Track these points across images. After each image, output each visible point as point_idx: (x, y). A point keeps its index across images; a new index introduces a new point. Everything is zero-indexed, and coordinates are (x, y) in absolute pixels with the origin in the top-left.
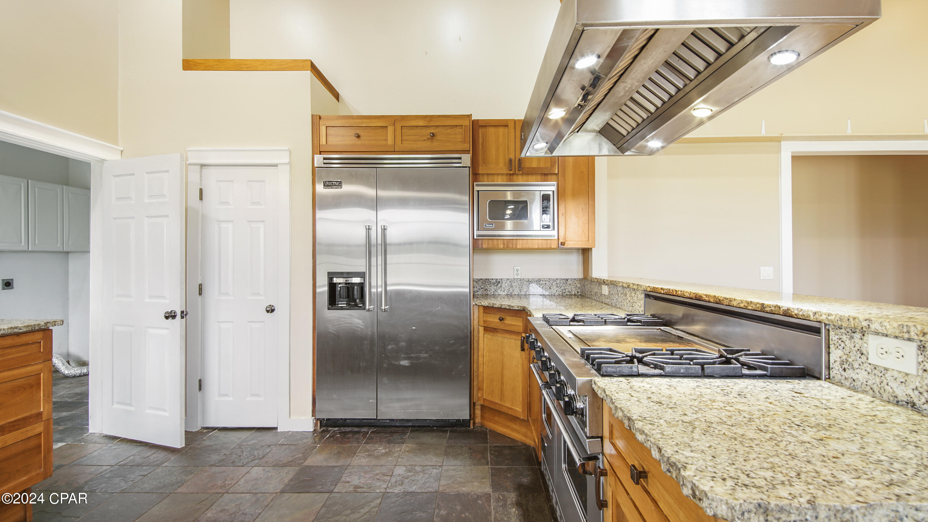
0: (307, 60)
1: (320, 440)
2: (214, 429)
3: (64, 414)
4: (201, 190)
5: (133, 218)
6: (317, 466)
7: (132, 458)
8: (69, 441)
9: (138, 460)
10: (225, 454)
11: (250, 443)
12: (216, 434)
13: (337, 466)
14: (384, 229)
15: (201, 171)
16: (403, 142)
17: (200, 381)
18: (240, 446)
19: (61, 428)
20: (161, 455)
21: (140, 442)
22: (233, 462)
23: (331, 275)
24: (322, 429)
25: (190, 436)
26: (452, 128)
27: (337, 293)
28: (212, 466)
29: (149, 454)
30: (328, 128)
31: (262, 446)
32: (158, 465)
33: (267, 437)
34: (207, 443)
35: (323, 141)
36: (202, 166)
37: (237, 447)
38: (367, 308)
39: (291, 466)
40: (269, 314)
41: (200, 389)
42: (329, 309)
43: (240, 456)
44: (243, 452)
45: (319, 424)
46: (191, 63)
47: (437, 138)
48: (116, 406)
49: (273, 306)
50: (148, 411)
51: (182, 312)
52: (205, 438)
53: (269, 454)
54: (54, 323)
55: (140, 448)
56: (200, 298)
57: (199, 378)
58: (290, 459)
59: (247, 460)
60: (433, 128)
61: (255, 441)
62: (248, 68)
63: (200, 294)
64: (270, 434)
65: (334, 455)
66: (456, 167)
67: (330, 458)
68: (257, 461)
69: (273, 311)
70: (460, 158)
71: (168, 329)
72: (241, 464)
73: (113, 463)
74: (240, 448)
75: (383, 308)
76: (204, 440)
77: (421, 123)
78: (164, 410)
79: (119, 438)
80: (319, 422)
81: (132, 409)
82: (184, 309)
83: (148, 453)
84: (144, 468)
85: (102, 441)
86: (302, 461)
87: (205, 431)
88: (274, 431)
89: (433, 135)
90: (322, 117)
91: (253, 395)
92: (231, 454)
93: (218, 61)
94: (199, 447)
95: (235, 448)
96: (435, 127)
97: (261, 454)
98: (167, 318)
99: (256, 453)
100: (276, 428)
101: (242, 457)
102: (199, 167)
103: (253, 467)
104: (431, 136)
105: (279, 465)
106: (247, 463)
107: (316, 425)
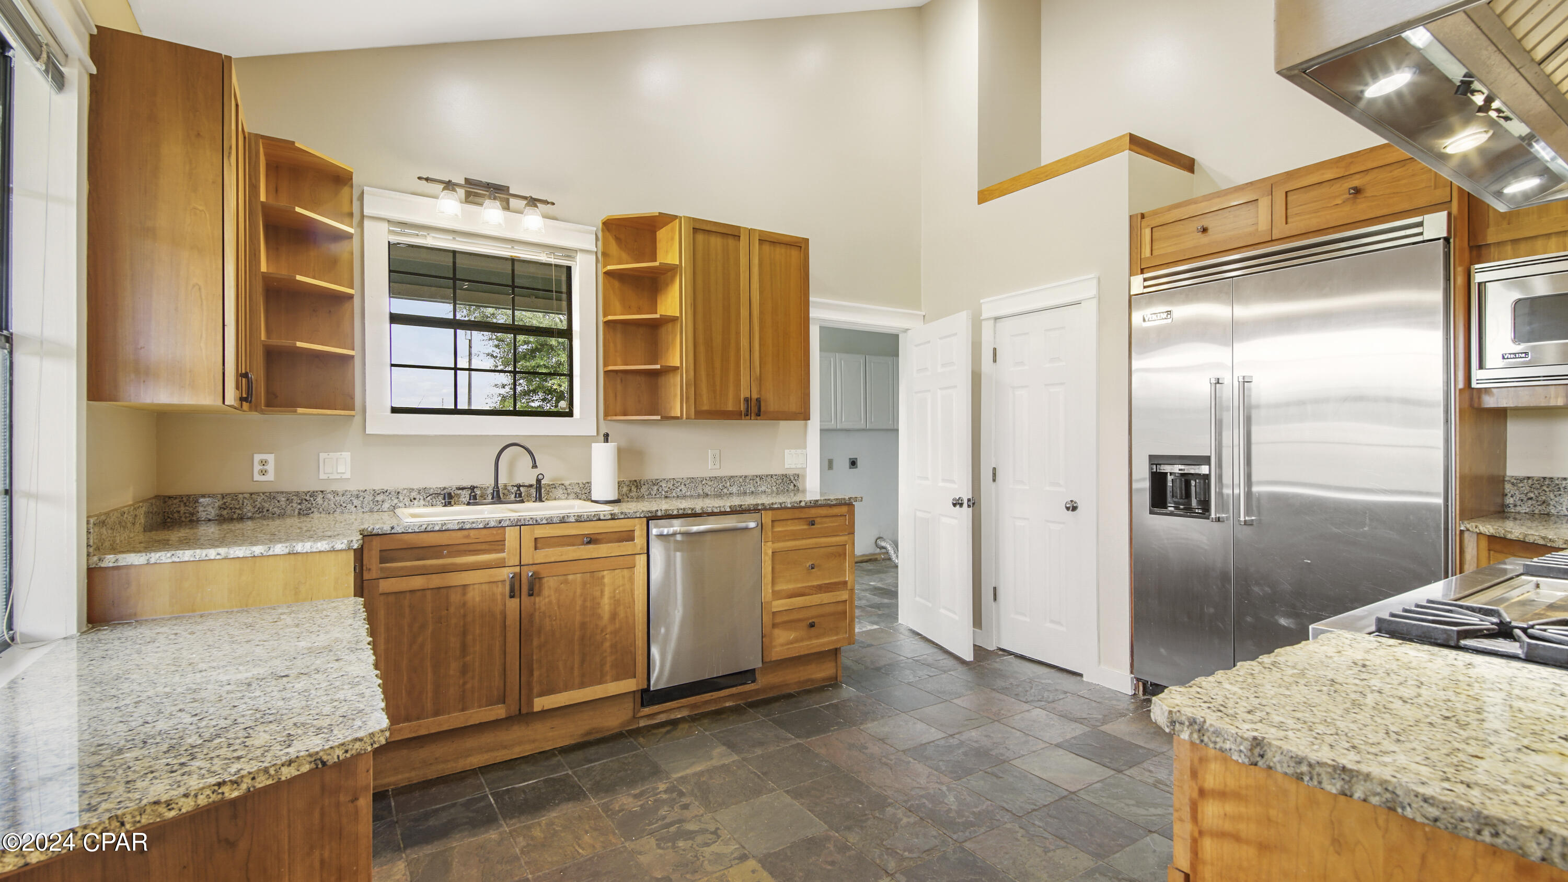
0: (1124, 136)
1: (1137, 709)
2: (1010, 653)
3: (886, 601)
4: (995, 349)
5: (929, 391)
6: (1115, 737)
7: (925, 656)
8: (882, 625)
9: (930, 660)
10: (1011, 684)
11: (1043, 681)
12: (1011, 660)
13: (1145, 748)
14: (1245, 381)
15: (995, 326)
16: (1289, 220)
17: (995, 589)
18: (1031, 681)
19: (880, 612)
20: (950, 662)
21: (937, 645)
22: (1016, 695)
23: (1155, 460)
24: (1146, 697)
25: (978, 650)
26: (1404, 166)
27: (1169, 489)
28: (994, 690)
29: (940, 658)
30: (1154, 230)
31: (1057, 690)
32: (945, 672)
33: (1068, 683)
34: (997, 666)
35: (1147, 252)
36: (996, 319)
37: (1028, 681)
38: (1213, 516)
39: (1081, 723)
40: (1070, 512)
41: (995, 599)
42: (1151, 513)
43: (1027, 691)
44: (1031, 688)
45: (1141, 688)
46: (986, 193)
47: (1368, 195)
48: (918, 599)
49: (1075, 503)
50: (942, 611)
51: (969, 500)
52: (998, 660)
53: (1062, 701)
54: (856, 499)
55: (936, 650)
56: (993, 485)
57: (994, 586)
58: (1084, 716)
59: (1032, 698)
60: (1357, 176)
61: (1050, 681)
62: (1046, 176)
63: (994, 480)
64: (1073, 679)
65: (1148, 733)
66: (1414, 243)
67: (1139, 735)
68: (1043, 703)
69: (1074, 508)
70: (1420, 224)
71: (956, 518)
72: (1024, 700)
73: (909, 656)
74: (1030, 682)
75: (1242, 519)
76: (996, 662)
77: (1329, 175)
78: (955, 613)
79: (921, 635)
80: (1141, 684)
81: (930, 605)
82: (970, 497)
83: (941, 656)
84: (933, 669)
85: (907, 633)
86: (1098, 724)
87: (1000, 653)
88: (1079, 678)
89: (1357, 191)
90: (1145, 216)
91: (1052, 621)
92: (1018, 686)
93: (1014, 179)
94: (988, 666)
95: (1024, 681)
96: (1362, 174)
97: (1051, 697)
98: (954, 505)
99: (1046, 694)
100: (1081, 675)
101: (1028, 693)
102: (992, 321)
103: (1036, 707)
104: (1352, 194)
105: (1066, 717)
106: (1032, 701)
107: (1136, 688)
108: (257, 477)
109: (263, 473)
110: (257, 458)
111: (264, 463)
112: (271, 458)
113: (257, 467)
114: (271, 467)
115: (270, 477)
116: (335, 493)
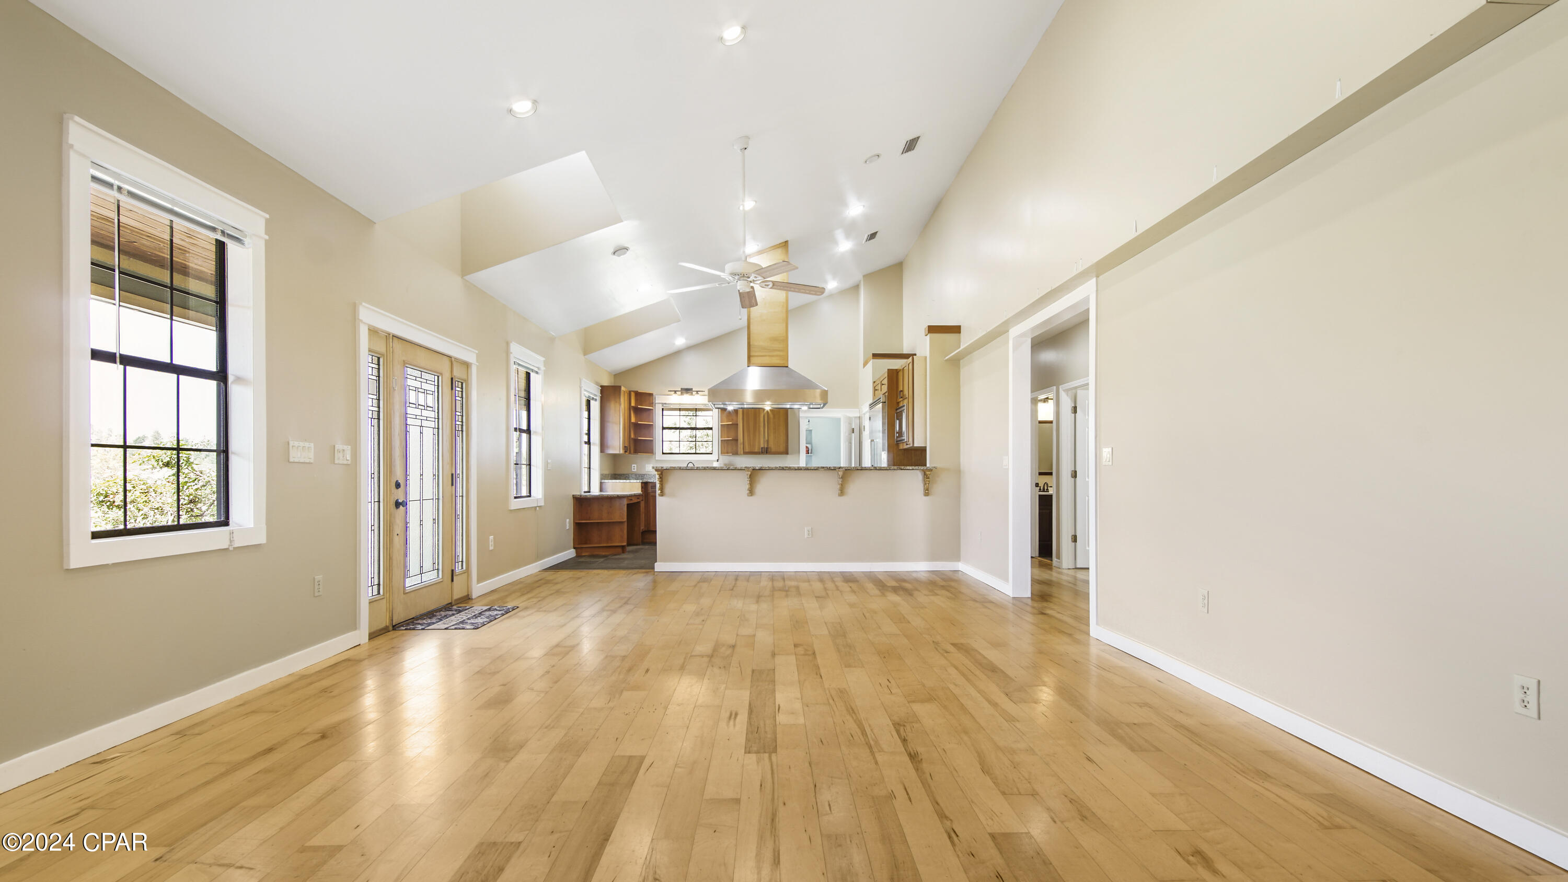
108: (633, 470)
109: (634, 469)
110: (633, 465)
111: (634, 467)
112: (635, 465)
113: (633, 468)
114: (635, 468)
115: (635, 470)
116: (649, 475)
